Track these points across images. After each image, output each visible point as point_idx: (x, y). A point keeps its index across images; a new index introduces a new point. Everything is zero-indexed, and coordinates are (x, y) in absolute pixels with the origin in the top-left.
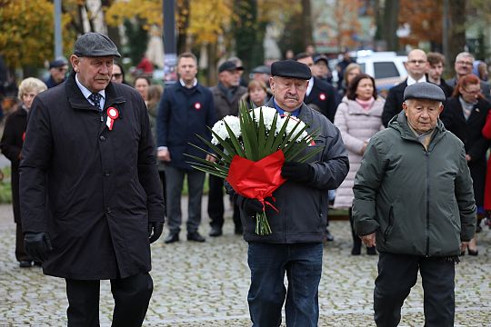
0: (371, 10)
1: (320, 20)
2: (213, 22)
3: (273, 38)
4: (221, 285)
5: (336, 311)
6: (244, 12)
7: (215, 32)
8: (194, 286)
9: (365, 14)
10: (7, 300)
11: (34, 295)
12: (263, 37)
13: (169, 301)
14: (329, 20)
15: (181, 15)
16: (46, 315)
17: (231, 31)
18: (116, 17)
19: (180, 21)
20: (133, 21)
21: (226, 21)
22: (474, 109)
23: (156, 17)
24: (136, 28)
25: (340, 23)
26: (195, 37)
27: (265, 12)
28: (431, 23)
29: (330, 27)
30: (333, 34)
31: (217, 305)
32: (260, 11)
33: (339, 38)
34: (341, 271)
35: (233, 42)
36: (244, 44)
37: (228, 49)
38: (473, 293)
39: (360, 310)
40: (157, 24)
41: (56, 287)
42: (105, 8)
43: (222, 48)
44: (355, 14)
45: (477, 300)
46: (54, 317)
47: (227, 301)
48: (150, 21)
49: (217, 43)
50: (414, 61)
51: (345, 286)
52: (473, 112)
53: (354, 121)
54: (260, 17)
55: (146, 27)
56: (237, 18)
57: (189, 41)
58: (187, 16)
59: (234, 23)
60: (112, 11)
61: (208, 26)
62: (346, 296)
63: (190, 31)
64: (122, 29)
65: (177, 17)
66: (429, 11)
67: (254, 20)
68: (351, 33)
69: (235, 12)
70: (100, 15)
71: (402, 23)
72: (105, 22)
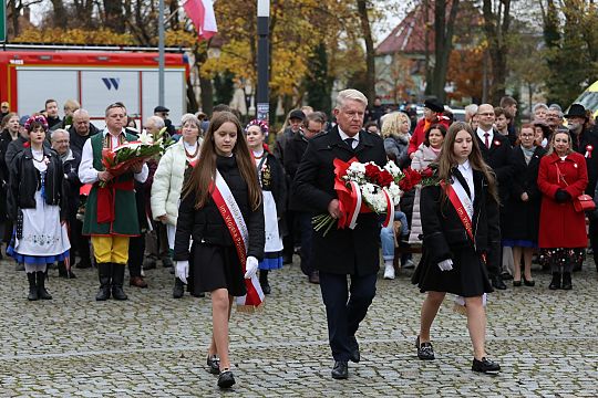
0: (422, 69)
4: (310, 310)
6: (316, 69)
8: (286, 311)
9: (417, 73)
10: (121, 320)
11: (145, 315)
12: (331, 90)
13: (264, 324)
14: (388, 78)
16: (156, 334)
18: (208, 71)
20: (222, 75)
21: (301, 76)
22: (534, 156)
24: (223, 81)
25: (396, 80)
26: (275, 89)
27: (332, 69)
28: (473, 81)
29: (388, 83)
30: (389, 89)
31: (308, 329)
33: (395, 92)
36: (316, 95)
38: (535, 322)
41: (163, 309)
42: (199, 64)
44: (408, 72)
45: (539, 328)
46: (164, 337)
47: (316, 326)
49: (292, 95)
50: (487, 114)
52: (533, 158)
54: (329, 73)
55: (233, 80)
56: (310, 74)
59: (307, 77)
60: (205, 66)
66: (471, 72)
67: (325, 75)
68: (405, 88)
69: (309, 67)
70: (195, 70)
71: (449, 81)
72: (199, 75)
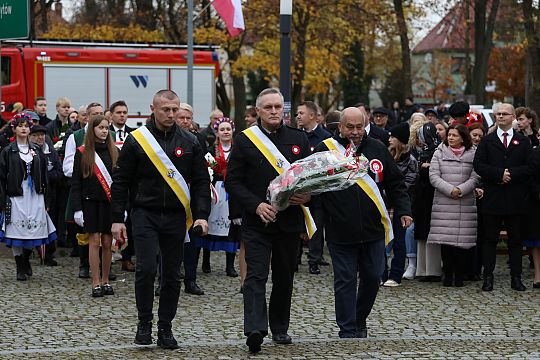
0: (463, 66)
1: (418, 75)
2: (324, 75)
3: (376, 90)
4: (324, 309)
5: (427, 337)
6: (351, 67)
7: (327, 83)
9: (457, 72)
12: (368, 89)
14: (426, 76)
15: (297, 68)
17: (340, 83)
18: (240, 69)
19: (296, 73)
20: (256, 73)
21: (337, 74)
23: (274, 70)
24: (258, 79)
25: (435, 79)
26: (309, 88)
27: (369, 67)
28: (515, 80)
29: (428, 81)
30: (429, 87)
31: (320, 327)
32: (366, 66)
33: (434, 92)
34: (432, 299)
35: (342, 92)
36: (351, 94)
37: (337, 99)
39: (448, 336)
40: (275, 76)
42: (232, 61)
43: (331, 98)
44: (449, 72)
48: (270, 74)
49: (328, 93)
51: (436, 313)
53: (446, 166)
54: (365, 71)
55: (266, 78)
56: (345, 72)
57: (303, 91)
58: (303, 69)
59: (343, 76)
60: (237, 63)
61: (320, 78)
62: (436, 322)
63: (304, 83)
64: (246, 80)
65: (293, 70)
66: (514, 70)
67: (360, 74)
68: (445, 87)
69: (344, 67)
70: (227, 68)
71: (491, 81)
72: (231, 73)
